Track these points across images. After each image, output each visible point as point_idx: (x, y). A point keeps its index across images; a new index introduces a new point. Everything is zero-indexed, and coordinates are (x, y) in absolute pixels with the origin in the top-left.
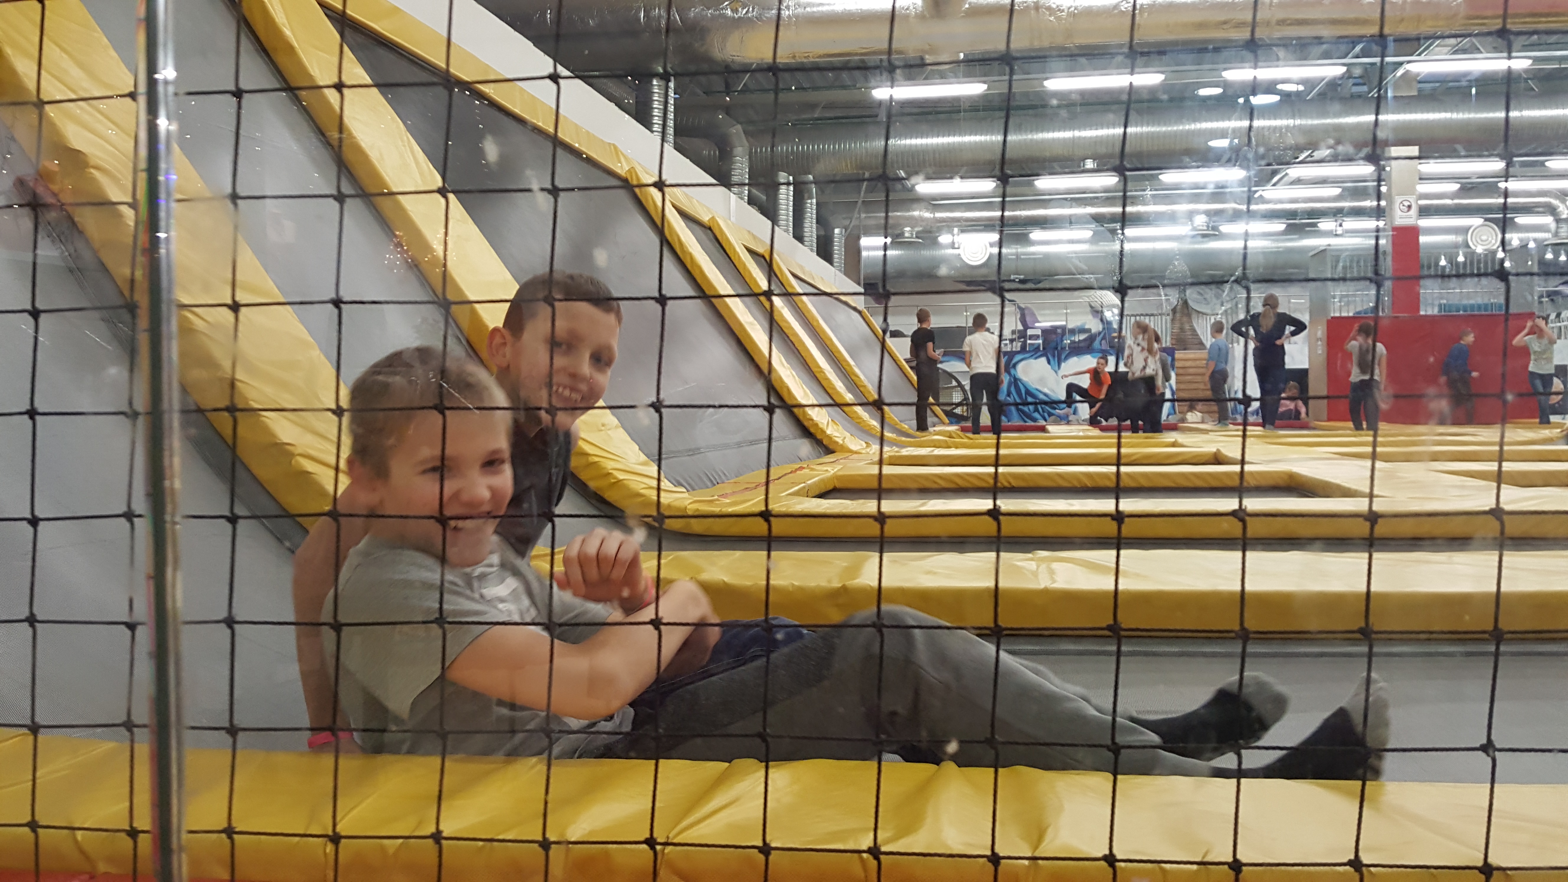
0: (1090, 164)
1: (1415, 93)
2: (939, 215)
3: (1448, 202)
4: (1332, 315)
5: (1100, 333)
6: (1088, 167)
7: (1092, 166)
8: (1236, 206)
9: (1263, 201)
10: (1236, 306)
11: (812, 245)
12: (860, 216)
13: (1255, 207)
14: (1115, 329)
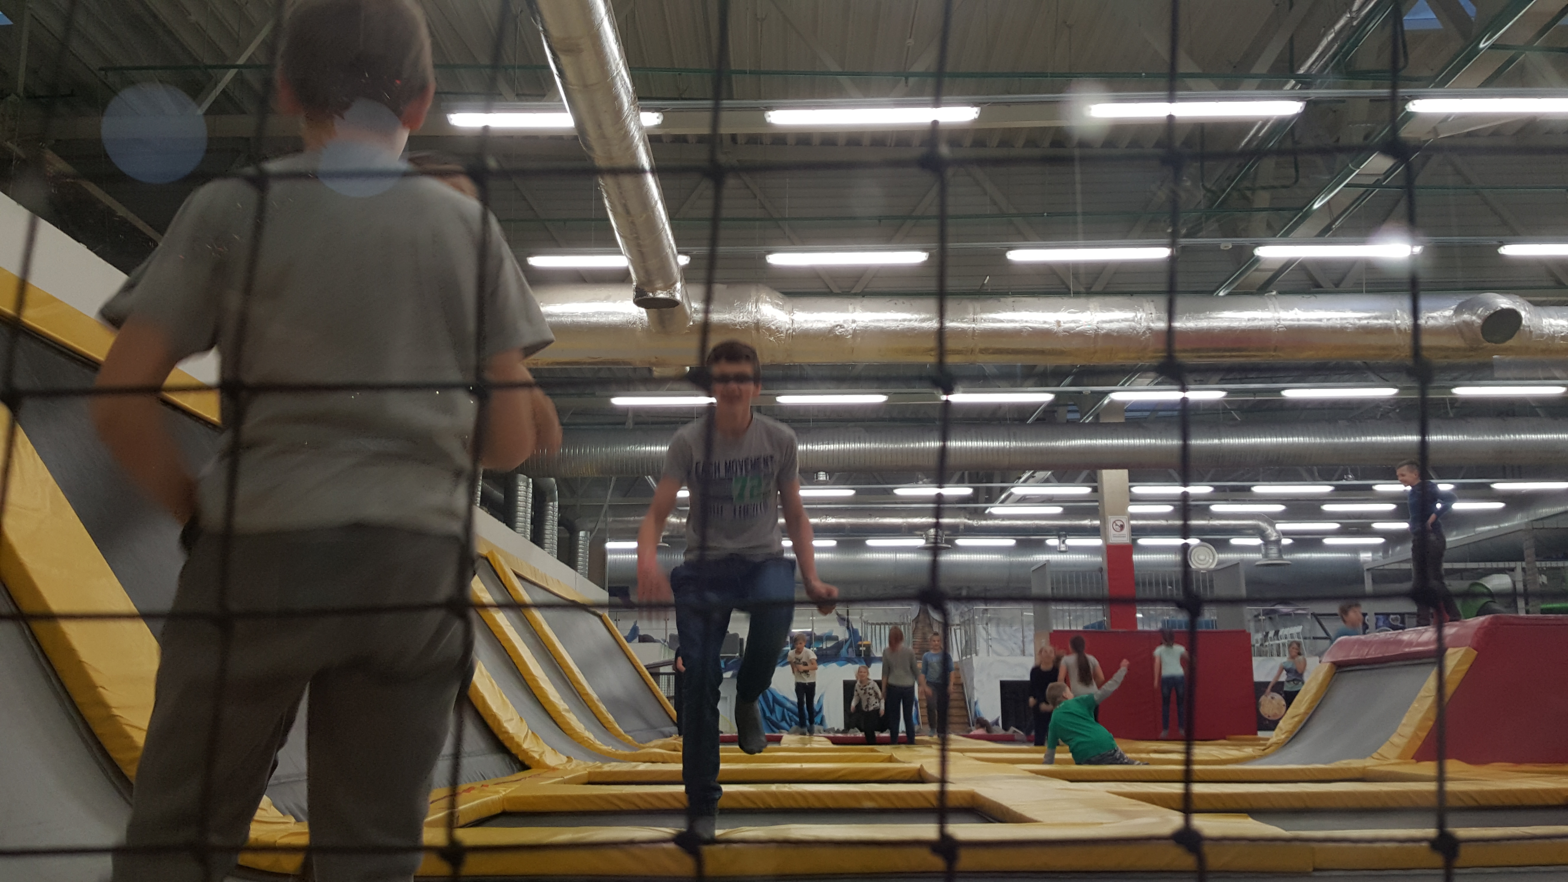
0: (822, 476)
1: (1123, 420)
3: (1163, 522)
4: (1055, 628)
5: (846, 641)
6: (821, 479)
7: (825, 478)
8: (966, 521)
9: (992, 517)
10: (973, 617)
11: (552, 548)
12: (606, 520)
13: (984, 523)
14: (861, 637)
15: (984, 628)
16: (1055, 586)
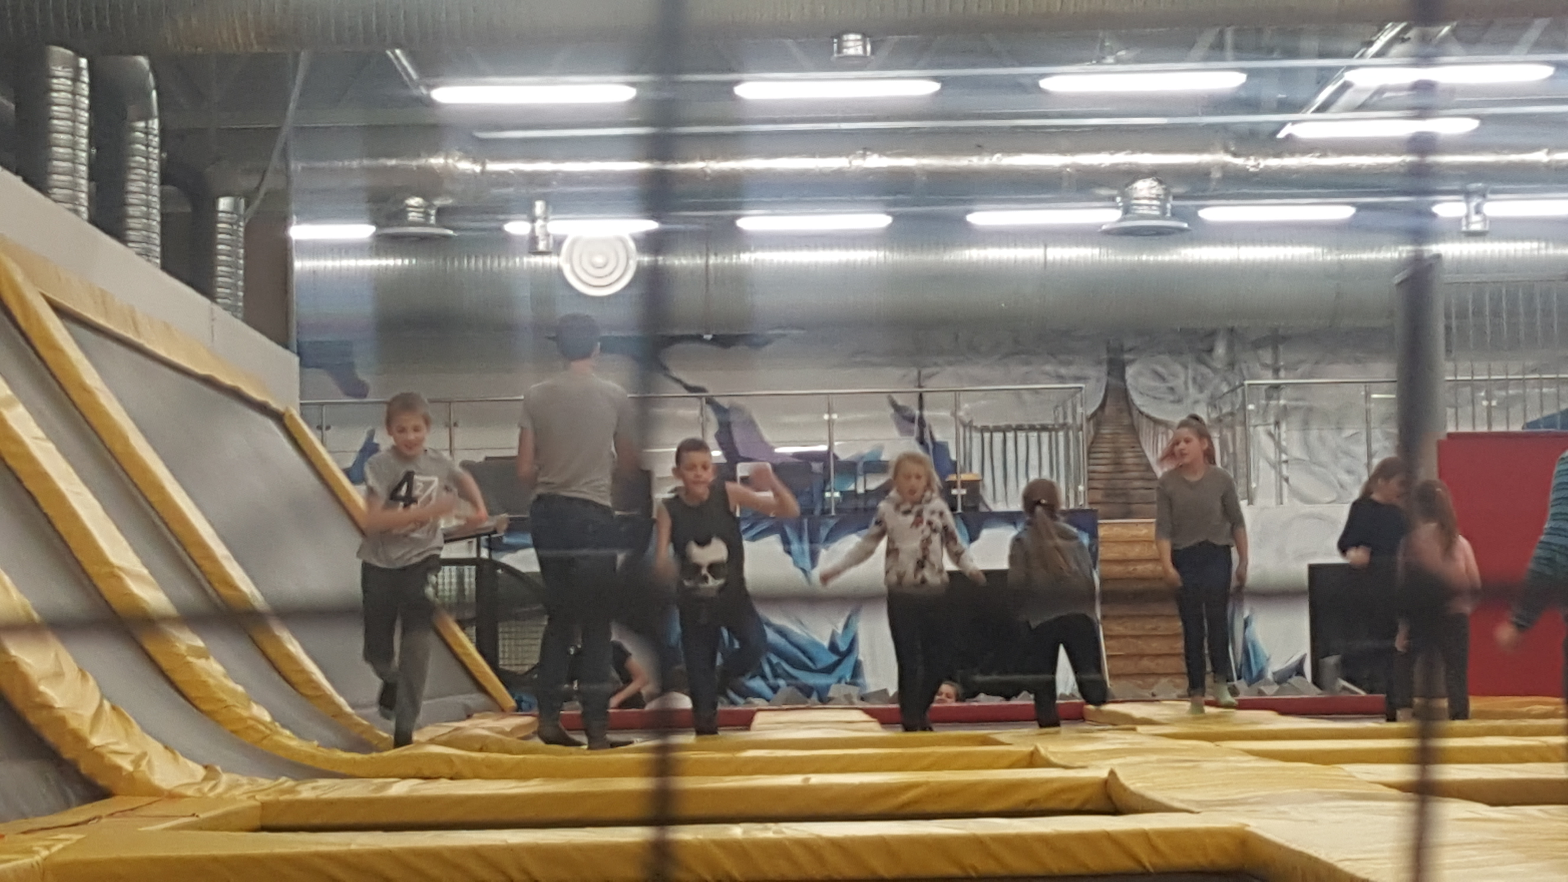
0: (853, 45)
2: (493, 167)
4: (1451, 429)
6: (851, 52)
7: (860, 51)
8: (1228, 159)
9: (1292, 146)
10: (1243, 407)
11: (148, 240)
12: (287, 167)
13: (1273, 162)
14: (955, 464)
15: (1270, 435)
16: (1454, 323)
